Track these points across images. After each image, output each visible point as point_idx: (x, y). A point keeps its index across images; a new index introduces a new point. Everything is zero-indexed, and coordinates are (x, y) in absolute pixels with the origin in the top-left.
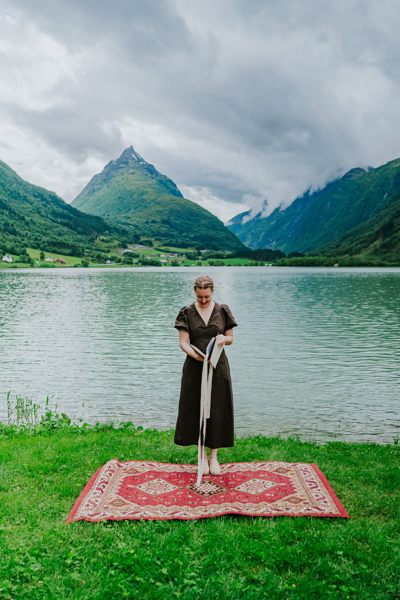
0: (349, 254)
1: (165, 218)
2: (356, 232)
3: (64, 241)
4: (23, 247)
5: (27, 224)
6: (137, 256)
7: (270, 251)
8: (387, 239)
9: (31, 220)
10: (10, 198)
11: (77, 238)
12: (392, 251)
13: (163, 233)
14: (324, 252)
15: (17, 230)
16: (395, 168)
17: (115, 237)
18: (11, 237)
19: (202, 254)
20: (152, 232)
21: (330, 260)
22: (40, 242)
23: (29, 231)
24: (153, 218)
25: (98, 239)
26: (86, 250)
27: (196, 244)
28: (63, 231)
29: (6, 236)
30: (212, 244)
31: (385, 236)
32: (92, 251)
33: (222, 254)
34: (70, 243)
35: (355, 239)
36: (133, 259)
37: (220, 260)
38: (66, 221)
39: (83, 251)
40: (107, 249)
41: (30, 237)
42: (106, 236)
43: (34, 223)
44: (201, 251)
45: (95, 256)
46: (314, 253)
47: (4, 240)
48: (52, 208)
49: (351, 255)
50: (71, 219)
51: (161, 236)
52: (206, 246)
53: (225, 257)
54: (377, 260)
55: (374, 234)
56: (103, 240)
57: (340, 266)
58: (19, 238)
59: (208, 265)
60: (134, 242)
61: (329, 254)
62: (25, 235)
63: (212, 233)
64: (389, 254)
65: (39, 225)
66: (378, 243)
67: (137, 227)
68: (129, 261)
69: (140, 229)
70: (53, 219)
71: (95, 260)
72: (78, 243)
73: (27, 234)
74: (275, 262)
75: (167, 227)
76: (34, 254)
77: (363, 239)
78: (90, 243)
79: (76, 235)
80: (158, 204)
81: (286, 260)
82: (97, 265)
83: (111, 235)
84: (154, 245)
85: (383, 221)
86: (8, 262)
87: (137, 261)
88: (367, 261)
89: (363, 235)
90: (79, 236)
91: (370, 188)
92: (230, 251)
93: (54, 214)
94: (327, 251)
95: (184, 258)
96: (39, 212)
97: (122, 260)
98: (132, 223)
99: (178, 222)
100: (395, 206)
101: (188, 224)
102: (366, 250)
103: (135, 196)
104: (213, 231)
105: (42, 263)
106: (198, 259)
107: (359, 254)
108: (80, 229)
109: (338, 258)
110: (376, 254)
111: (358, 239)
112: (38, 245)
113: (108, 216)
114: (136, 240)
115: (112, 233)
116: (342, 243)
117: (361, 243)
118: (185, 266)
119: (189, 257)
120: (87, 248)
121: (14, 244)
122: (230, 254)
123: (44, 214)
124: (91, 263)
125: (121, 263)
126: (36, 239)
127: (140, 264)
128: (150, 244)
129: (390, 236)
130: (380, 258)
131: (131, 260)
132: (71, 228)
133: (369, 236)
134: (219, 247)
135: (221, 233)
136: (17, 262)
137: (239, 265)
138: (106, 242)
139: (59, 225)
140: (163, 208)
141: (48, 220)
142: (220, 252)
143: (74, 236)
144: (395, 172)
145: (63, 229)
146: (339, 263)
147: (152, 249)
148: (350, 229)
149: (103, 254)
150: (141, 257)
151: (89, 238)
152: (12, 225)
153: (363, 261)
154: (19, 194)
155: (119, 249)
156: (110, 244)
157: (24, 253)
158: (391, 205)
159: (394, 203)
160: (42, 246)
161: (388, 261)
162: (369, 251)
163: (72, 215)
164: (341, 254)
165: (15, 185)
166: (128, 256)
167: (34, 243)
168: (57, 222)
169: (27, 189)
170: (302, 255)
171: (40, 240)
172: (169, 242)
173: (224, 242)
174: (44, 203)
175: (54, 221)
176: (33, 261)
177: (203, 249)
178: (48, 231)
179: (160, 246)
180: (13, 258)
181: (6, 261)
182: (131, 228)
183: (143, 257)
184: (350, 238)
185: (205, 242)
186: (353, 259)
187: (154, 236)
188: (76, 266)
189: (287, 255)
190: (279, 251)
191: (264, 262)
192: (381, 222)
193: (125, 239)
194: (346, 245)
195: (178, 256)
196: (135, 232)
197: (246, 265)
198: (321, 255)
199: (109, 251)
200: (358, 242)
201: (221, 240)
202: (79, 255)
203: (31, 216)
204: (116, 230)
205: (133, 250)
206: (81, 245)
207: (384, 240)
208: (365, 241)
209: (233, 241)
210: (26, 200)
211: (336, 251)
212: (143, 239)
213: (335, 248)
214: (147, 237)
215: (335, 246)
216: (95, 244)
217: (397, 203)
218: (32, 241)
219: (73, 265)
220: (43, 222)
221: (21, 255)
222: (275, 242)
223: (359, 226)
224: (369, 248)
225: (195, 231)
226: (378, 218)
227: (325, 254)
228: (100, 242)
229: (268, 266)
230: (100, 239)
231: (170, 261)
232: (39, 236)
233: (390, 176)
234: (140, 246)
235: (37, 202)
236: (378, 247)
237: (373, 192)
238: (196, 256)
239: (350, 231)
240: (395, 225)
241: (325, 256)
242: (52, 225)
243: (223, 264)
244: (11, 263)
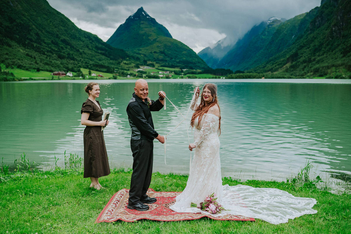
0: (271, 72)
1: (162, 50)
2: (275, 58)
3: (102, 64)
4: (78, 67)
5: (81, 54)
6: (145, 73)
7: (224, 70)
8: (294, 63)
9: (83, 51)
10: (71, 38)
11: (110, 62)
12: (297, 69)
13: (161, 59)
14: (256, 70)
15: (75, 57)
16: (299, 20)
17: (132, 61)
18: (72, 61)
19: (184, 72)
20: (154, 58)
21: (260, 75)
22: (88, 65)
23: (82, 58)
24: (155, 50)
25: (122, 63)
26: (115, 69)
27: (180, 66)
28: (102, 58)
29: (69, 61)
30: (190, 66)
31: (293, 61)
32: (119, 70)
33: (195, 72)
34: (106, 65)
35: (275, 63)
36: (143, 74)
37: (194, 75)
38: (103, 52)
39: (114, 70)
40: (127, 69)
41: (83, 61)
42: (127, 61)
43: (85, 53)
44: (183, 70)
45: (121, 73)
46: (250, 71)
47: (68, 63)
48: (95, 44)
49: (272, 72)
50: (106, 51)
51: (159, 61)
52: (186, 67)
53: (197, 73)
54: (288, 75)
55: (286, 59)
56: (125, 64)
57: (266, 78)
58: (76, 62)
59: (187, 78)
60: (143, 64)
61: (259, 72)
62: (80, 60)
63: (190, 59)
64: (295, 72)
65: (87, 54)
66: (288, 65)
67: (145, 55)
68: (140, 75)
69: (147, 57)
70: (96, 50)
71: (121, 75)
72: (111, 65)
73: (81, 60)
74: (227, 76)
75: (163, 56)
76: (85, 71)
77: (280, 62)
78: (118, 65)
79: (109, 61)
80: (157, 42)
81: (234, 75)
82: (122, 78)
83: (130, 61)
84: (155, 66)
85: (291, 52)
86: (70, 76)
87: (145, 76)
88: (282, 76)
89: (279, 60)
90: (111, 61)
91: (284, 32)
92: (200, 69)
93: (97, 48)
94: (258, 70)
95: (173, 74)
96: (88, 47)
97: (137, 75)
98: (143, 53)
99: (169, 52)
100: (299, 43)
101: (175, 54)
102: (281, 69)
103: (144, 37)
104: (190, 58)
105: (90, 77)
106: (181, 75)
107: (277, 71)
108: (112, 57)
109: (265, 74)
110: (287, 72)
111: (276, 63)
112: (88, 66)
113: (128, 49)
114: (145, 63)
115: (131, 59)
116: (267, 65)
117: (279, 65)
118: (174, 78)
119: (176, 73)
120: (116, 68)
121: (73, 65)
122: (200, 72)
123: (90, 47)
124: (118, 77)
125: (136, 77)
126: (86, 63)
127: (147, 77)
128: (153, 66)
129: (296, 60)
130: (290, 74)
131: (142, 75)
132: (106, 56)
133: (283, 61)
134: (194, 68)
135: (195, 59)
136: (75, 76)
137: (205, 78)
138: (127, 64)
139: (100, 55)
140: (161, 44)
141: (94, 52)
142: (194, 70)
143: (108, 61)
144: (299, 22)
145: (102, 57)
146: (265, 77)
147: (154, 68)
148: (271, 57)
149: (125, 71)
150: (148, 73)
151: (117, 62)
152: (72, 55)
153: (279, 76)
154: (76, 36)
155: (134, 69)
156: (129, 66)
157: (79, 71)
158: (297, 42)
159: (298, 41)
160: (89, 67)
161: (294, 76)
162: (283, 70)
163: (107, 49)
164: (266, 71)
165: (74, 31)
166: (140, 73)
167: (85, 65)
168: (98, 53)
169: (81, 33)
170: (243, 72)
171: (89, 63)
172: (164, 65)
173: (197, 64)
174: (91, 41)
175: (96, 52)
176: (84, 75)
177: (184, 69)
178: (93, 58)
179: (159, 67)
180: (73, 74)
181: (68, 76)
182: (142, 56)
183: (149, 73)
184: (272, 62)
185: (185, 64)
186: (273, 74)
187: (155, 61)
188: (109, 79)
189: (234, 72)
190: (229, 70)
191: (220, 77)
192: (290, 53)
193: (138, 62)
194: (269, 66)
195: (170, 73)
196: (144, 59)
197: (209, 78)
198: (254, 72)
199: (129, 70)
200: (276, 64)
201: (195, 63)
202: (111, 72)
203: (83, 49)
204: (133, 57)
205: (143, 69)
206: (113, 66)
207: (292, 63)
208: (281, 64)
209: (202, 64)
210: (80, 40)
211: (263, 70)
212: (149, 62)
213: (262, 68)
214: (151, 61)
215: (263, 67)
216: (120, 66)
217: (300, 41)
218: (84, 64)
219: (108, 78)
220: (90, 52)
221: (77, 72)
222: (227, 65)
223: (277, 55)
224: (282, 68)
225: (180, 58)
226: (289, 50)
227: (256, 71)
228: (124, 65)
229: (223, 78)
230: (123, 63)
231: (165, 76)
232: (88, 61)
233: (297, 25)
234: (147, 67)
235: (87, 41)
236: (288, 67)
237: (286, 35)
238: (180, 73)
239: (272, 58)
240: (299, 54)
241: (256, 73)
242: (95, 54)
243: (196, 78)
244: (72, 77)
